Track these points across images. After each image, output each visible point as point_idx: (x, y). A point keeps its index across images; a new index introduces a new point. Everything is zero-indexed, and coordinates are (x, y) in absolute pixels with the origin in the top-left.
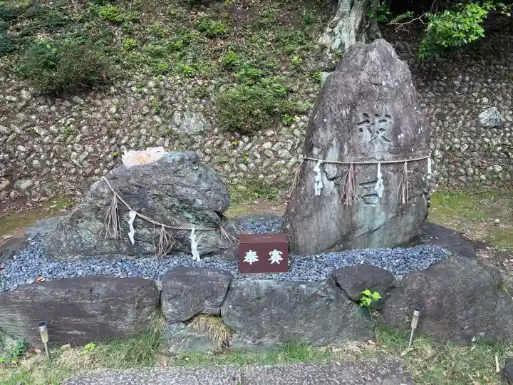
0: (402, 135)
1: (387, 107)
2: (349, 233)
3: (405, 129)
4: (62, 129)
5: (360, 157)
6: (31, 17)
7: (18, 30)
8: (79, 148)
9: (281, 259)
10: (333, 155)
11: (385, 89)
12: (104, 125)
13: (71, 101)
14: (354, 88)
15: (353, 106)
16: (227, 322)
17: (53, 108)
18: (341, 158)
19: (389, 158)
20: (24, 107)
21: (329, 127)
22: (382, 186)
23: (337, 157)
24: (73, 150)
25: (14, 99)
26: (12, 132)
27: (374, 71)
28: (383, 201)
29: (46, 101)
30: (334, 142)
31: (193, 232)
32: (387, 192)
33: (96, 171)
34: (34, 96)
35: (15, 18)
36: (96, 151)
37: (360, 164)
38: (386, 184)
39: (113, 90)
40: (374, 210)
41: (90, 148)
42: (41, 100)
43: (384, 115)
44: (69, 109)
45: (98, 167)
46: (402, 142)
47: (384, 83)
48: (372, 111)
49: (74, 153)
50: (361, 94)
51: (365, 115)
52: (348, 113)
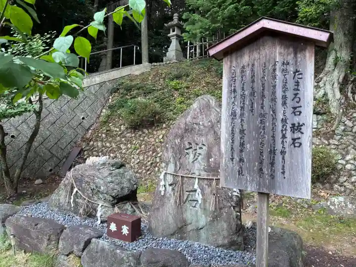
0: (212, 159)
1: (203, 139)
2: (182, 227)
3: (215, 155)
4: (133, 146)
5: (186, 171)
6: (138, 89)
7: (131, 95)
8: (136, 157)
9: (128, 233)
10: (171, 168)
11: (202, 127)
12: (153, 145)
13: (142, 131)
14: (183, 126)
15: (182, 138)
16: (82, 263)
17: (133, 135)
18: (175, 171)
19: (204, 175)
20: (121, 133)
21: (169, 150)
22: (200, 195)
23: (173, 170)
24: (133, 158)
25: (118, 130)
26: (111, 146)
27: (195, 115)
28: (202, 207)
29: (131, 131)
30: (171, 160)
31: (100, 206)
32: (204, 200)
33: (140, 171)
34: (127, 128)
35: (131, 89)
36: (144, 160)
37: (187, 177)
38: (203, 194)
39: (164, 125)
40: (197, 212)
41: (141, 158)
42: (129, 131)
43: (201, 144)
44: (140, 135)
45: (141, 168)
46: (212, 164)
47: (201, 123)
48: (194, 141)
49: (133, 160)
50: (186, 130)
51: (190, 144)
52: (179, 141)
